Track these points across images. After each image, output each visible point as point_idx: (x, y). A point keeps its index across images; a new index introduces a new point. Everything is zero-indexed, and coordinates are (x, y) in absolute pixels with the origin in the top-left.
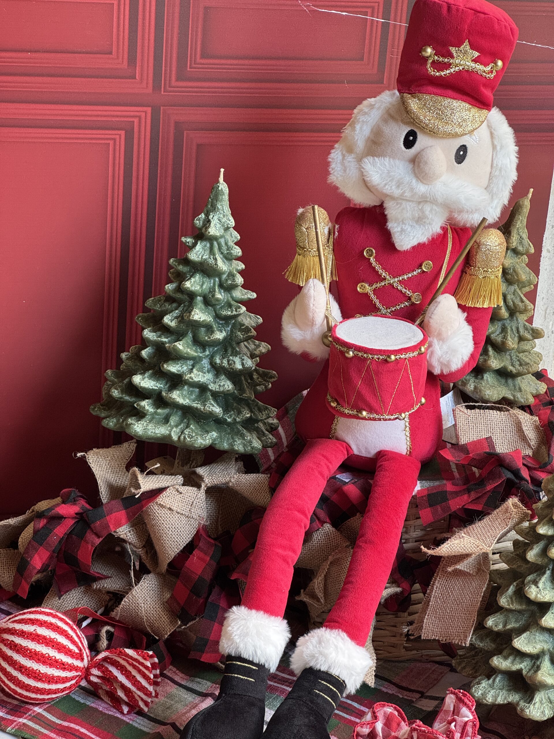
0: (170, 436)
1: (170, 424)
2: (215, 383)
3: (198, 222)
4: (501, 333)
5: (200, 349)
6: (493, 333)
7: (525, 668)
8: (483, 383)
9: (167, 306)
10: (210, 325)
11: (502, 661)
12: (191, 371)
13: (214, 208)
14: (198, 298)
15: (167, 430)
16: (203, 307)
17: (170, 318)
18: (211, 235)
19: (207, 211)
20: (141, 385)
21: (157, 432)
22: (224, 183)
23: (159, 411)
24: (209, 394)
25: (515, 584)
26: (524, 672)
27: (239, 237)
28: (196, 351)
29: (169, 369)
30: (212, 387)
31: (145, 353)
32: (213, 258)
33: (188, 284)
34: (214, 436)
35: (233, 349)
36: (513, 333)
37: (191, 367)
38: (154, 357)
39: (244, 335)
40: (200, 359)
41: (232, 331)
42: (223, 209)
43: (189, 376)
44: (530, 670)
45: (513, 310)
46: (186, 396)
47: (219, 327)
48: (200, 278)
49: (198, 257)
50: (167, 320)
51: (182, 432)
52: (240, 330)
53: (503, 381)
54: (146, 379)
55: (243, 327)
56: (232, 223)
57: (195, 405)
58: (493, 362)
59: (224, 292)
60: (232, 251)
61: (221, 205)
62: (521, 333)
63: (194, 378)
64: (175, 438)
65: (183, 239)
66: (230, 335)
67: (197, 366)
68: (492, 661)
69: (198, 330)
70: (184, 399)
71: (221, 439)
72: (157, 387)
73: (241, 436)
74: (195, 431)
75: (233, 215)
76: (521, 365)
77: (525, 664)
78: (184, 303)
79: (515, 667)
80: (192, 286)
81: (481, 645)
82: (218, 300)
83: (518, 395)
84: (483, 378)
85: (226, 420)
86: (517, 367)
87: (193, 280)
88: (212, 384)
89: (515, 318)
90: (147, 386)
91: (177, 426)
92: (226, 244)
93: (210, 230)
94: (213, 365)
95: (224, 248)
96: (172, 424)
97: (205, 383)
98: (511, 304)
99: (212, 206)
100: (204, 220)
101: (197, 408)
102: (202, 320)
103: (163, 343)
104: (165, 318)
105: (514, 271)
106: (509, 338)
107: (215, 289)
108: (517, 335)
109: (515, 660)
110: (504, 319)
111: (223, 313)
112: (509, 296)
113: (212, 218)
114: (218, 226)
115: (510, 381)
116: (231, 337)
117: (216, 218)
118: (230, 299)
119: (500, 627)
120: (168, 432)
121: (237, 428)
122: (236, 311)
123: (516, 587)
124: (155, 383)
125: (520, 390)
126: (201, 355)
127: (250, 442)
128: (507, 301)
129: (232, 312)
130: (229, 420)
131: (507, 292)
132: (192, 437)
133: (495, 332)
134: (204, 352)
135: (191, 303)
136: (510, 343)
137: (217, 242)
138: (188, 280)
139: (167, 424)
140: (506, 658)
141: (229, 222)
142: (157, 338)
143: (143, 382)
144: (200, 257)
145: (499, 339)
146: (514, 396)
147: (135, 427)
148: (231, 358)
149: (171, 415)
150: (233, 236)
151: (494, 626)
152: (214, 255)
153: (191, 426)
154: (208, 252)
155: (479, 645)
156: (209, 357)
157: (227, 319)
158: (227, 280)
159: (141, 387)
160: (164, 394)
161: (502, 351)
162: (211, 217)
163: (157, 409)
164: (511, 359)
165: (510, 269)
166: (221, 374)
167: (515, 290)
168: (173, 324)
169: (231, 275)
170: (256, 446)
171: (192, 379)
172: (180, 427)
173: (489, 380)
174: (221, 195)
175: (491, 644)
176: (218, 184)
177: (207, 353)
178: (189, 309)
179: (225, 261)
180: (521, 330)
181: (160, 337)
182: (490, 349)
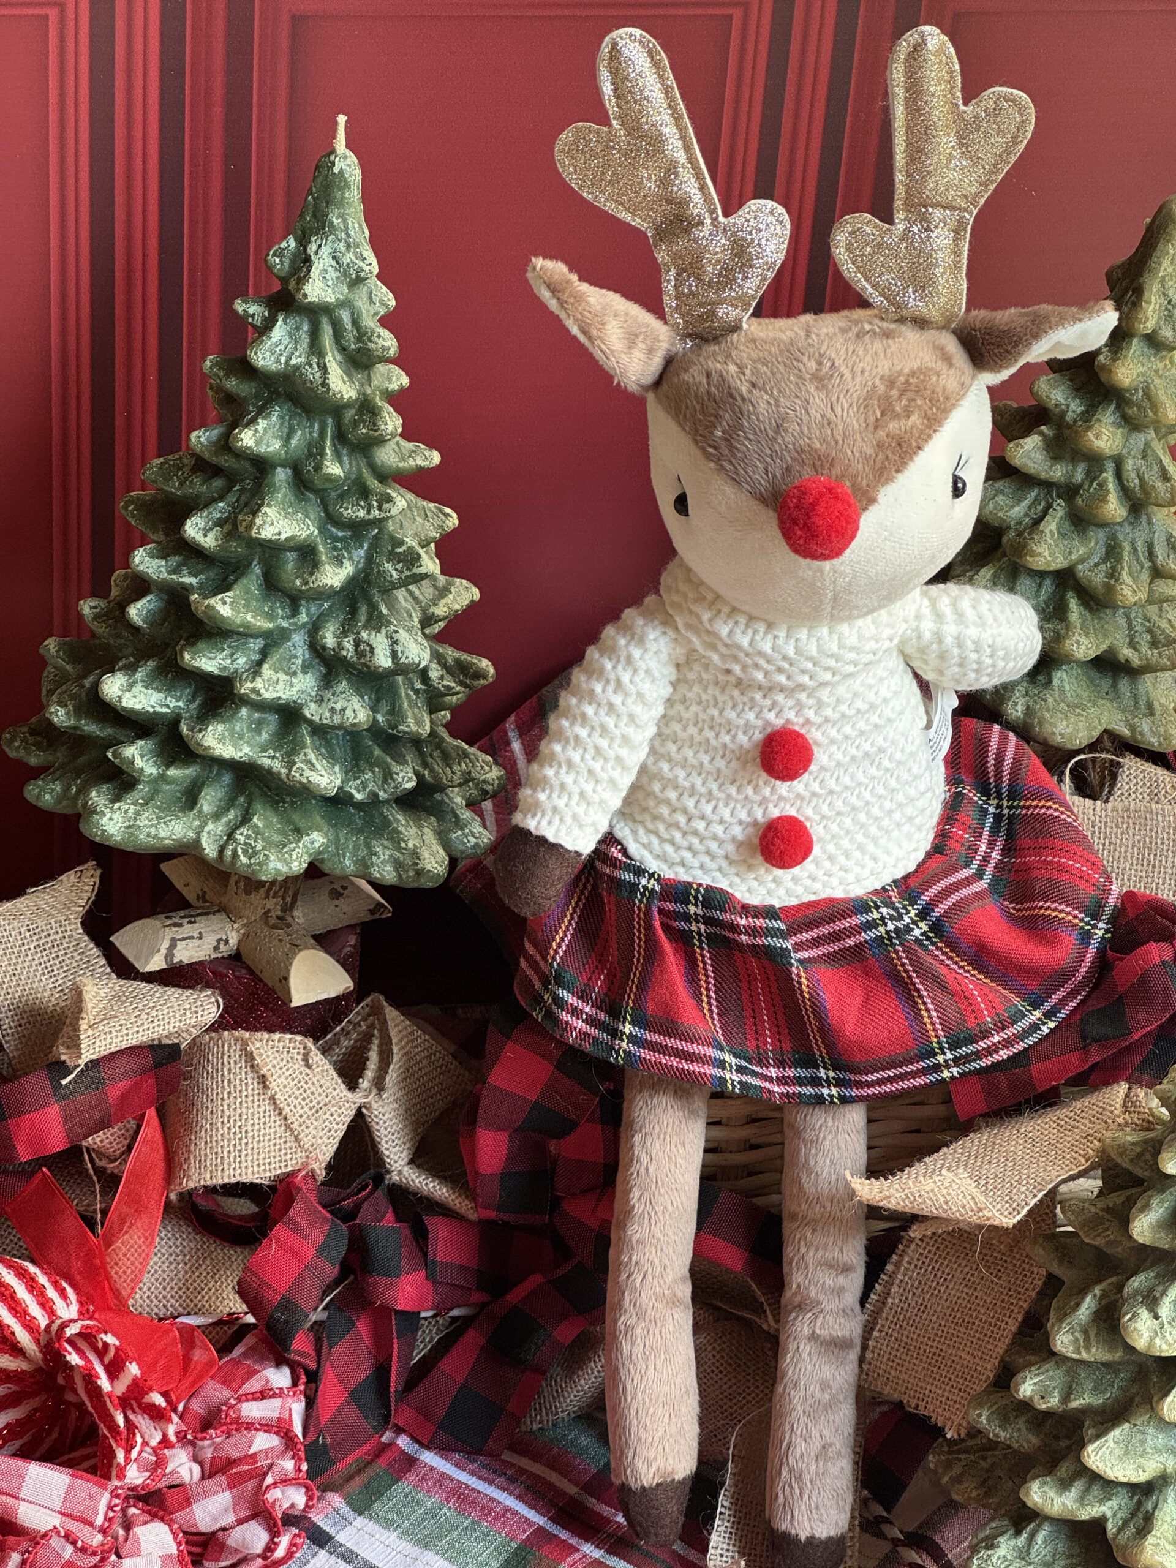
0: (197, 843)
1: (200, 811)
2: (320, 701)
3: (277, 260)
4: (1104, 560)
5: (283, 609)
6: (1082, 561)
7: (1114, 1514)
8: (1050, 700)
9: (198, 486)
10: (309, 545)
11: (1052, 1494)
12: (256, 669)
13: (320, 225)
14: (279, 470)
15: (190, 827)
16: (291, 497)
17: (202, 525)
18: (310, 303)
19: (304, 232)
20: (124, 704)
21: (162, 834)
22: (349, 153)
23: (173, 772)
24: (304, 730)
25: (1097, 1291)
26: (1111, 1528)
27: (393, 303)
28: (271, 616)
29: (196, 664)
30: (312, 711)
31: (136, 612)
32: (318, 364)
33: (247, 438)
34: (317, 845)
35: (373, 608)
36: (1137, 560)
37: (258, 657)
38: (163, 621)
39: (401, 572)
40: (283, 635)
41: (369, 559)
42: (347, 228)
43: (249, 685)
44: (1126, 1522)
45: (1139, 499)
46: (241, 737)
47: (335, 549)
48: (281, 417)
49: (278, 361)
50: (195, 529)
51: (230, 836)
52: (393, 557)
53: (1106, 683)
54: (139, 687)
55: (399, 550)
56: (371, 264)
57: (266, 762)
58: (1078, 642)
59: (350, 455)
60: (371, 345)
61: (341, 216)
62: (1160, 561)
63: (263, 691)
64: (210, 849)
65: (239, 306)
66: (364, 570)
67: (274, 658)
68: (1028, 1493)
69: (278, 557)
70: (235, 746)
71: (337, 848)
72: (168, 706)
73: (391, 839)
74: (263, 834)
75: (375, 243)
76: (1154, 644)
77: (1114, 1503)
78: (242, 481)
79: (1086, 1514)
80: (258, 443)
81: (1003, 1434)
82: (329, 478)
83: (1145, 725)
84: (1050, 681)
85: (351, 796)
86: (1145, 649)
87: (262, 423)
88: (312, 705)
89: (1144, 518)
90: (138, 707)
91: (217, 816)
92: (355, 323)
93: (308, 288)
94: (316, 648)
95: (350, 335)
96: (206, 808)
97: (294, 702)
98: (1134, 483)
99: (314, 216)
100: (295, 256)
101: (269, 771)
102: (283, 537)
103: (187, 589)
104: (189, 523)
105: (1147, 394)
106: (1125, 575)
107: (324, 448)
108: (1147, 564)
109: (1087, 1490)
110: (1115, 524)
111: (345, 514)
112: (1130, 462)
113: (316, 253)
114: (332, 274)
115: (1124, 684)
116: (367, 575)
117: (325, 251)
118: (366, 472)
119: (1054, 1402)
120: (191, 834)
121: (382, 814)
122: (380, 509)
123: (1100, 1299)
124: (162, 695)
125: (1150, 711)
126: (285, 624)
127: (415, 854)
128: (1125, 475)
129: (369, 512)
130: (359, 796)
131: (1124, 452)
132: (255, 853)
133: (1088, 558)
134: (293, 616)
135: (260, 486)
136: (1127, 592)
137: (331, 318)
138: (247, 425)
139: (192, 809)
140: (1064, 1485)
141: (361, 264)
142: (169, 573)
143: (128, 695)
144: (283, 360)
145: (1098, 578)
146: (1133, 728)
147: (105, 820)
148: (364, 635)
149: (203, 784)
150: (376, 299)
151: (1036, 1398)
152: (321, 355)
153: (255, 820)
154: (305, 345)
155: (997, 1436)
156: (310, 626)
157: (357, 528)
158: (355, 424)
159: (123, 708)
160: (184, 729)
161: (1107, 607)
162: (312, 247)
163: (168, 766)
164: (1130, 627)
165: (1136, 389)
166: (337, 675)
167: (1147, 445)
168: (209, 541)
169: (366, 408)
170: (429, 867)
171: (258, 694)
172: (224, 820)
173: (1067, 688)
174: (341, 188)
175: (1030, 1436)
176: (332, 158)
177: (303, 618)
178: (253, 503)
179: (352, 370)
180: (1160, 551)
181: (176, 571)
182: (1073, 604)
